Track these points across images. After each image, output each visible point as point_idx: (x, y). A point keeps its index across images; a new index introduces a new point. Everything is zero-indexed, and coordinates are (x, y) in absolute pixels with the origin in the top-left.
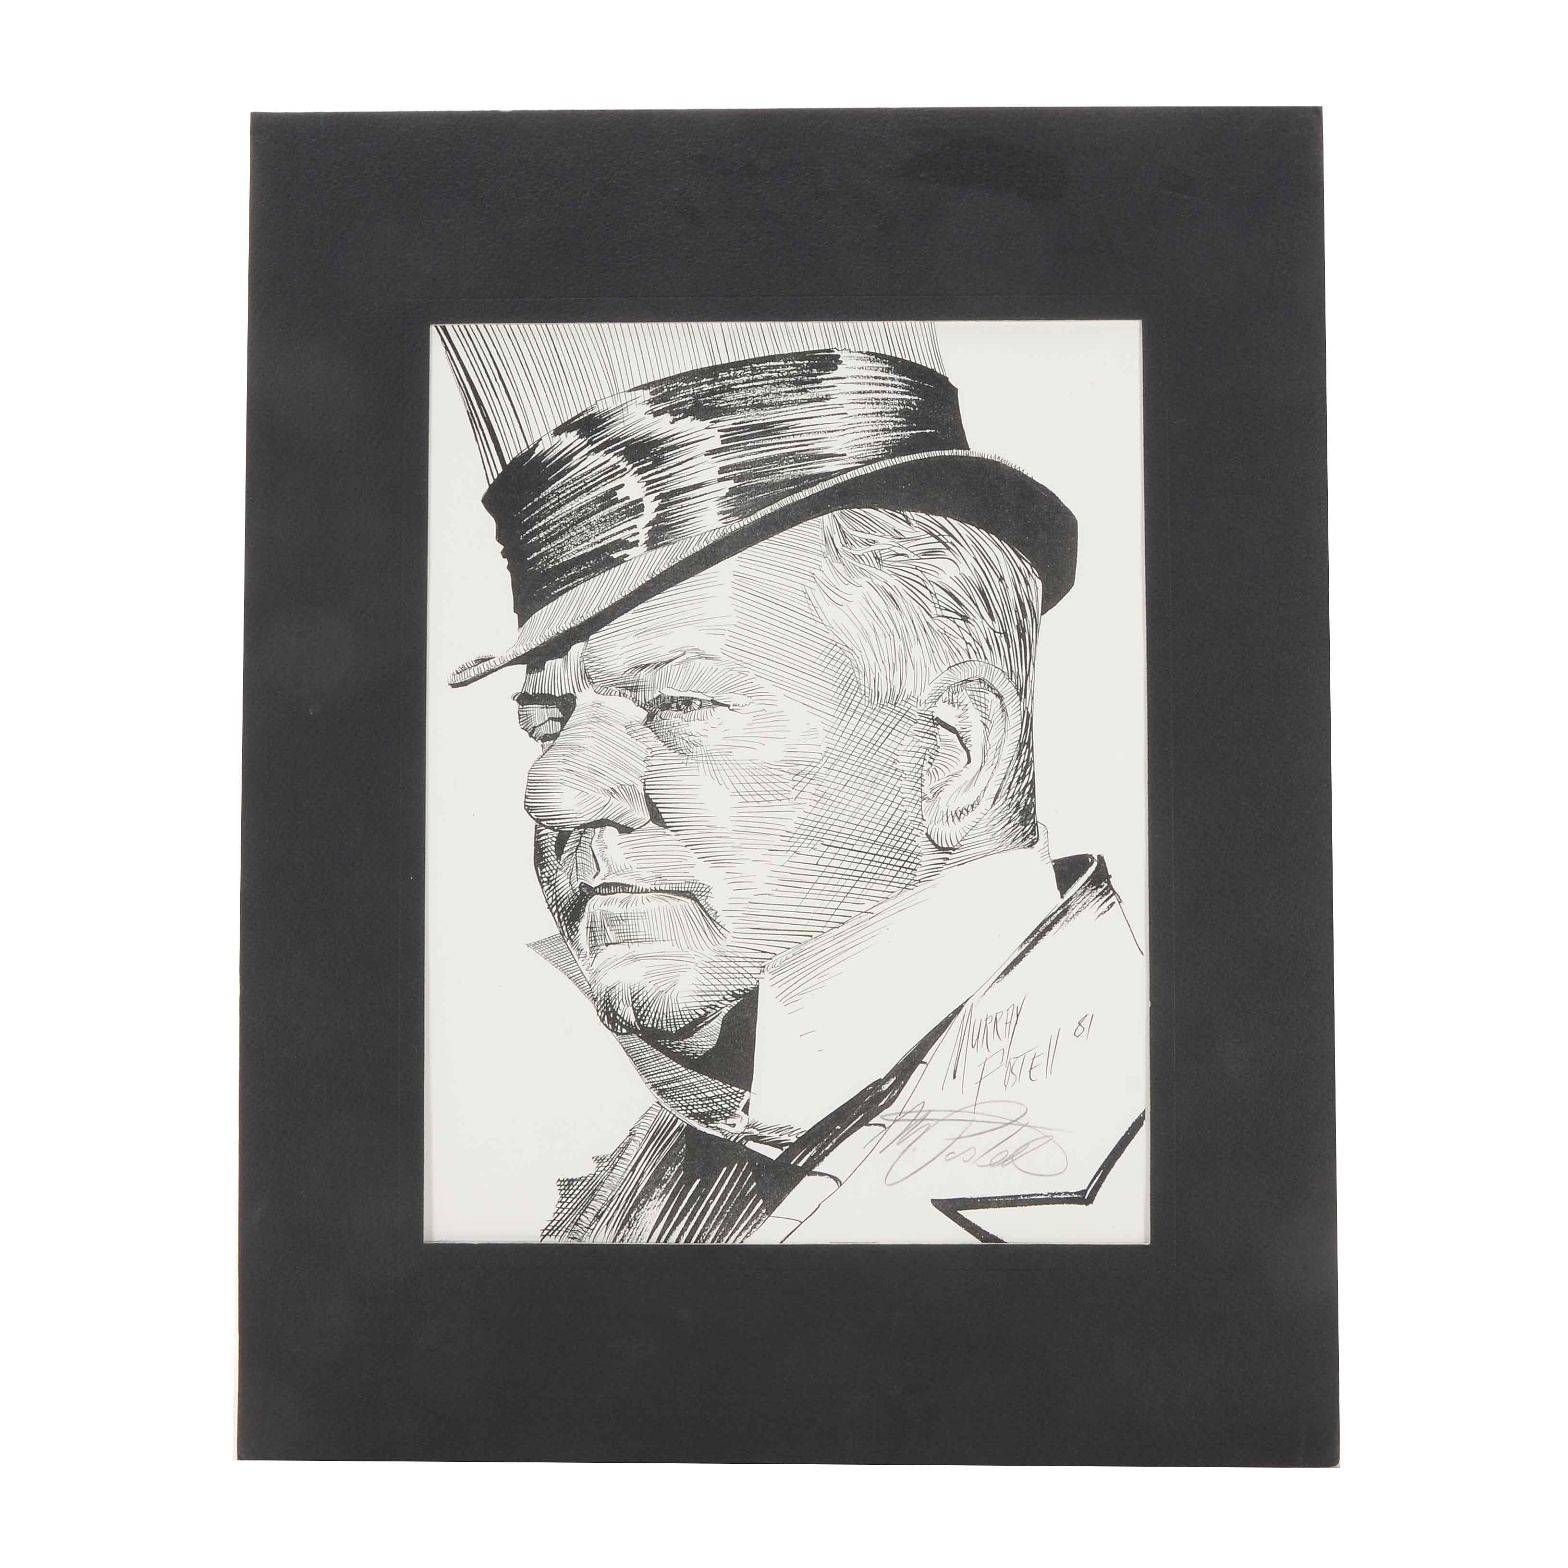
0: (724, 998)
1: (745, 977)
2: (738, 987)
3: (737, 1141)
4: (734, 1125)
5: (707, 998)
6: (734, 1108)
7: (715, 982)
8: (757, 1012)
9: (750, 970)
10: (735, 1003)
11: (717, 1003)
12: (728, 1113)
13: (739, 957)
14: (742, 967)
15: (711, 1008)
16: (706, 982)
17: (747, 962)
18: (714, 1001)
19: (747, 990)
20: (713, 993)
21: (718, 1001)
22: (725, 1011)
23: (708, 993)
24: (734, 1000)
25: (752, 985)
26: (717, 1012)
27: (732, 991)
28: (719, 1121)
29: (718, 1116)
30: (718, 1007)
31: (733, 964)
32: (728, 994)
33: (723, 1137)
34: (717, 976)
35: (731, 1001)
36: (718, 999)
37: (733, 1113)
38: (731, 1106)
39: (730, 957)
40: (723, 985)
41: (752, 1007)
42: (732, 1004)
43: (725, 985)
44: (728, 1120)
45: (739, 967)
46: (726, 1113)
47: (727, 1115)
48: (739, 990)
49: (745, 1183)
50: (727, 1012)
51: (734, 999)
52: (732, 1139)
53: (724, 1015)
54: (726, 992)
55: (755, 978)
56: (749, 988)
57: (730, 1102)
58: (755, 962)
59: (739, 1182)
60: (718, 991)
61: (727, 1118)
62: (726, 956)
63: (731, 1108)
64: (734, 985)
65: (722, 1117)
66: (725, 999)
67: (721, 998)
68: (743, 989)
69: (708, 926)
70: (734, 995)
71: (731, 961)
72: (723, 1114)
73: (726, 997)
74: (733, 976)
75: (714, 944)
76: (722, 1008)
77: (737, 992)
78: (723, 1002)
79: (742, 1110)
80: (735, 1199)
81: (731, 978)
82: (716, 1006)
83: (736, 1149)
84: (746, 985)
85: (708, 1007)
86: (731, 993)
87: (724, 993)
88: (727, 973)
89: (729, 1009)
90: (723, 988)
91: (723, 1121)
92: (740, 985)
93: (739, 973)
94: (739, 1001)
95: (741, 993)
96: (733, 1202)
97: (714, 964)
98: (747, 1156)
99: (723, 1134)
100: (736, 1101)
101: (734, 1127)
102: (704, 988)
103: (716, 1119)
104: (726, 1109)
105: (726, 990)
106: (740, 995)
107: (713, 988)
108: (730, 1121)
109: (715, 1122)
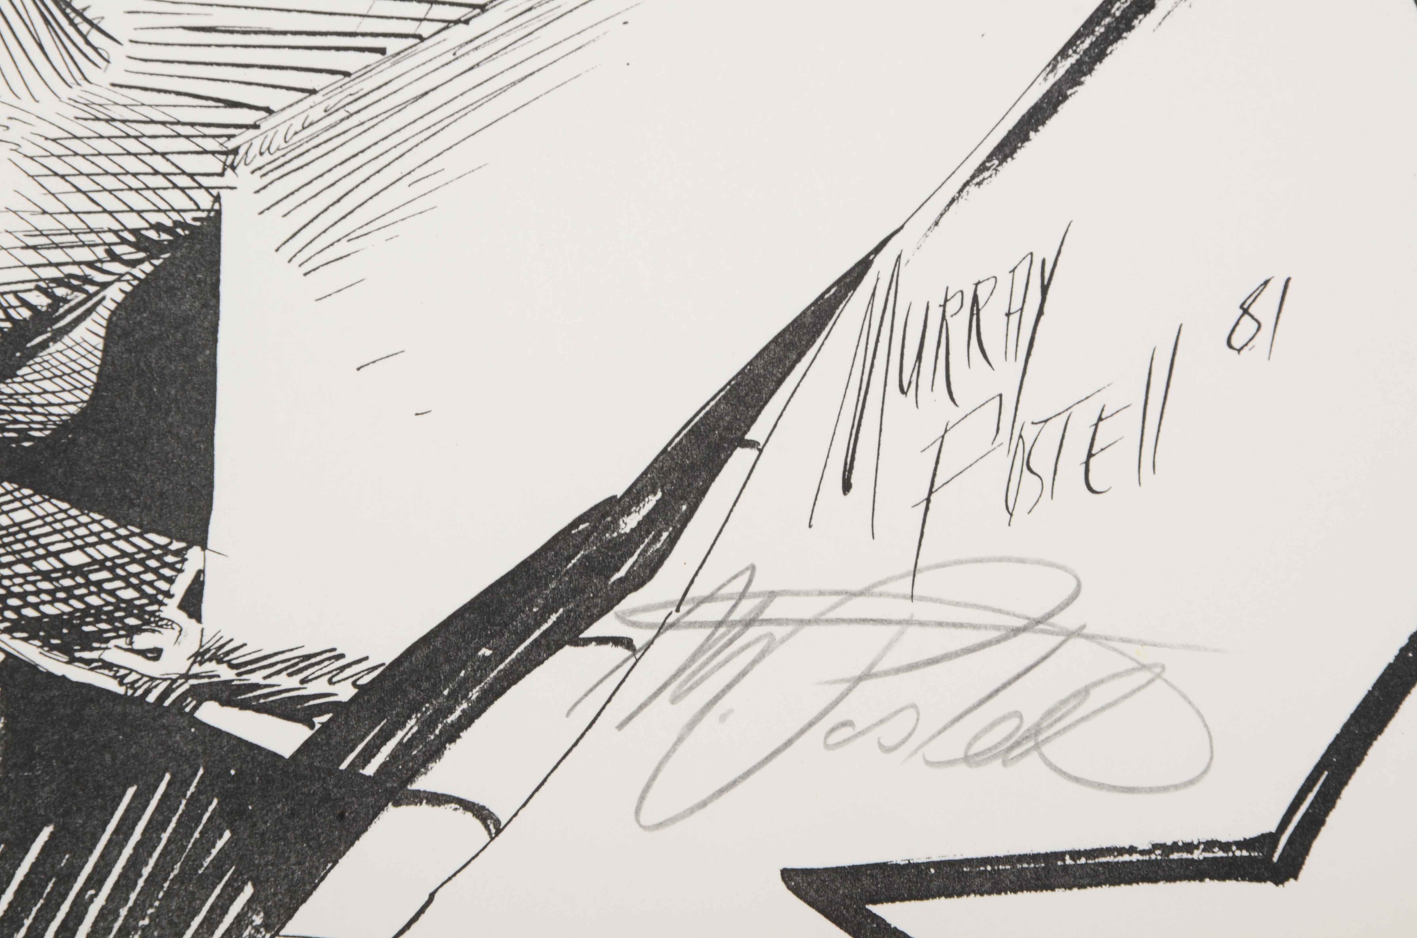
0: (110, 252)
1: (175, 186)
2: (155, 218)
3: (167, 703)
4: (155, 654)
5: (56, 256)
6: (153, 600)
7: (79, 203)
8: (216, 296)
9: (192, 164)
10: (147, 267)
11: (88, 271)
12: (137, 617)
13: (152, 122)
14: (163, 155)
15: (69, 286)
16: (51, 205)
17: (179, 135)
18: (79, 264)
19: (184, 225)
20: (72, 238)
21: (90, 264)
22: (115, 294)
23: (57, 239)
24: (140, 261)
25: (199, 209)
26: (90, 296)
27: (135, 232)
28: (107, 640)
29: (104, 626)
30: (92, 282)
31: (133, 146)
32: (124, 241)
33: (121, 690)
34: (84, 183)
35: (133, 263)
36: (92, 258)
37: (152, 614)
38: (144, 595)
39: (124, 122)
40: (105, 211)
41: (199, 282)
42: (136, 272)
43: (111, 213)
44: (136, 638)
45: (154, 153)
46: (130, 615)
47: (132, 621)
48: (158, 227)
49: (197, 835)
50: (120, 297)
51: (141, 255)
52: (151, 698)
53: (113, 306)
54: (116, 233)
55: (207, 189)
56: (190, 221)
57: (143, 582)
58: (204, 136)
59: (175, 830)
60: (92, 231)
61: (132, 631)
62: (110, 120)
63: (145, 601)
64: (139, 213)
65: (116, 630)
66: (114, 257)
67: (100, 252)
68: (169, 223)
69: (47, 22)
70: (141, 242)
71: (128, 136)
72: (121, 619)
73: (118, 250)
74: (134, 183)
75: (69, 80)
76: (104, 286)
77: (152, 234)
78: (107, 266)
79: (182, 606)
80: (166, 885)
81: (130, 189)
82: (86, 280)
83: (163, 727)
84: (178, 211)
85: (59, 282)
86: (131, 238)
87: (111, 238)
88: (115, 175)
89: (128, 288)
90: (104, 221)
91: (122, 642)
92: (159, 210)
93: (156, 173)
94: (157, 262)
95: (164, 236)
96: (161, 895)
97: (75, 145)
98: (200, 749)
99: (121, 683)
100: (163, 577)
101: (156, 659)
102: (45, 223)
103: (99, 637)
104: (130, 602)
105: (117, 226)
106: (159, 243)
107: (72, 222)
108: (143, 641)
109: (96, 645)
